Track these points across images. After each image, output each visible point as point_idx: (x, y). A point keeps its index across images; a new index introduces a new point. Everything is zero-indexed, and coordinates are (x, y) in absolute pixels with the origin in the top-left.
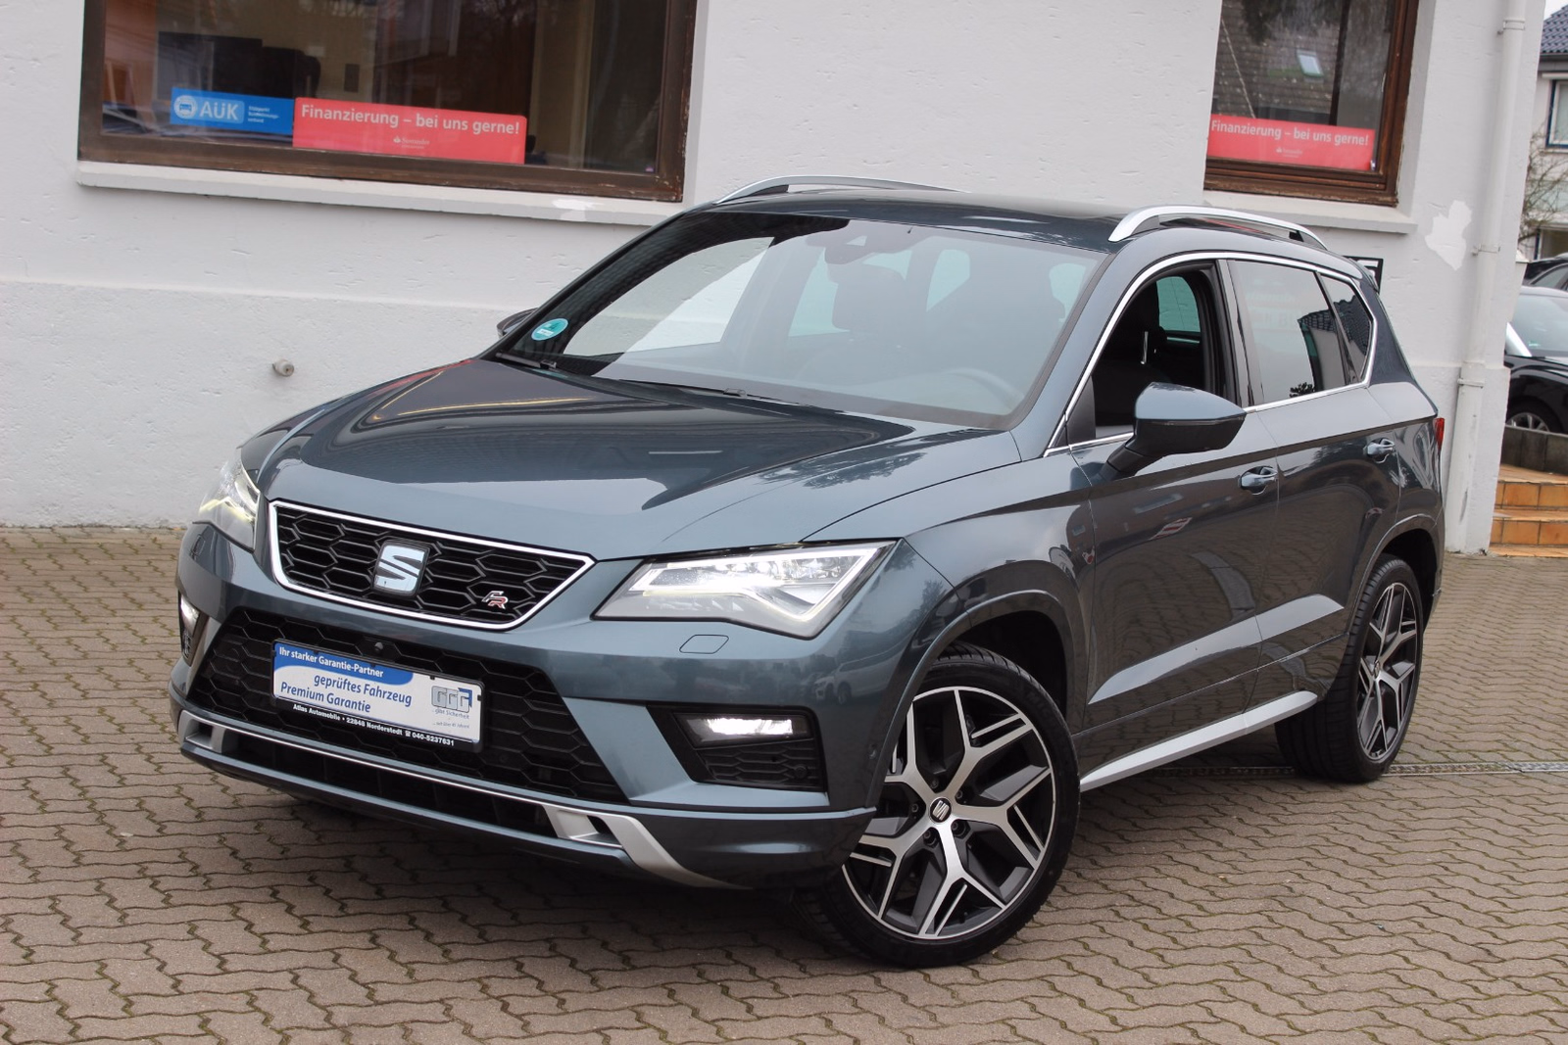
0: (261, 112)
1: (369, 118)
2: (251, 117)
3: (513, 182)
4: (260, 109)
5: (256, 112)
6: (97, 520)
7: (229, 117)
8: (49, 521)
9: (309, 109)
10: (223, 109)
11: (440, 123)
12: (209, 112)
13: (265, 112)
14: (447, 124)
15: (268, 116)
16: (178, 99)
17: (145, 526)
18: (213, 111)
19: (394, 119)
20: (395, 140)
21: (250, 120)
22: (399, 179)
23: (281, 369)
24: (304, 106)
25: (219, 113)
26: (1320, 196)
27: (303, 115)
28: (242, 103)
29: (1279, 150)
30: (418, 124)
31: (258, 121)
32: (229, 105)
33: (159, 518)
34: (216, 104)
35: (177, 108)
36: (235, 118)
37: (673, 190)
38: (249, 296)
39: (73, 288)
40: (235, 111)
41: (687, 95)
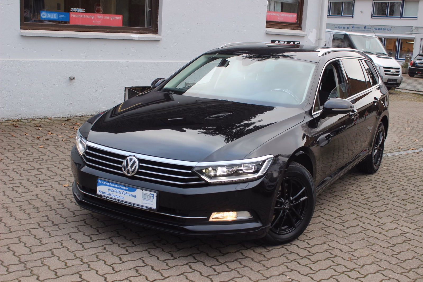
0: (62, 16)
1: (87, 16)
3: (121, 31)
4: (61, 15)
5: (61, 16)
10: (53, 16)
11: (103, 17)
13: (63, 16)
14: (105, 17)
16: (42, 13)
18: (50, 16)
19: (93, 17)
20: (93, 22)
21: (59, 18)
22: (94, 31)
23: (72, 78)
24: (72, 14)
25: (52, 16)
26: (287, 28)
27: (72, 16)
28: (57, 14)
29: (279, 18)
30: (98, 18)
31: (61, 18)
32: (54, 15)
34: (51, 14)
36: (56, 18)
37: (156, 31)
38: (63, 61)
39: (21, 61)
40: (56, 16)
41: (158, 9)
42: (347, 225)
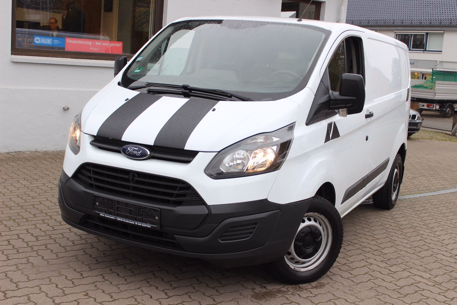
1: (84, 43)
2: (54, 43)
4: (56, 41)
6: (19, 150)
7: (49, 43)
8: (7, 151)
9: (69, 40)
10: (47, 41)
11: (102, 44)
12: (43, 41)
14: (103, 44)
15: (58, 42)
16: (35, 38)
17: (32, 151)
19: (90, 43)
20: (91, 48)
22: (92, 59)
23: (66, 109)
24: (68, 40)
27: (68, 42)
28: (52, 39)
30: (96, 44)
31: (56, 44)
33: (35, 149)
34: (45, 39)
35: (35, 40)
38: (57, 90)
39: (11, 89)
40: (50, 41)
42: (354, 272)
